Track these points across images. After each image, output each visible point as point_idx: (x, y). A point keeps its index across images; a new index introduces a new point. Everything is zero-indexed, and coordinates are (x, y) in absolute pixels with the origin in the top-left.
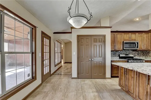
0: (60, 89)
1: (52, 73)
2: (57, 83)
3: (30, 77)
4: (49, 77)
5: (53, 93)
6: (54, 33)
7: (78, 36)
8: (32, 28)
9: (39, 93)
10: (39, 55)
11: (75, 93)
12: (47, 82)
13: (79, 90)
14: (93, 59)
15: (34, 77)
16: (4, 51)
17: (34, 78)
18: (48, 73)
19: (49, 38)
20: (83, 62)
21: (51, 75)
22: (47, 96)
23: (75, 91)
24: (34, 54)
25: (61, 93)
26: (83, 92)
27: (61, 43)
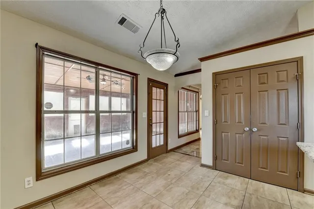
0: (167, 175)
1: (170, 148)
2: (170, 166)
3: (130, 145)
4: (163, 153)
5: (153, 177)
6: (177, 75)
7: (215, 75)
8: (133, 77)
9: (137, 172)
10: (143, 115)
11: (187, 191)
12: (156, 161)
13: (198, 189)
14: (255, 129)
15: (134, 147)
16: (100, 110)
17: (134, 149)
18: (160, 146)
19: (164, 86)
20: (227, 134)
21: (168, 152)
22: (143, 178)
23: (190, 189)
24: (135, 113)
25: (165, 182)
26: (204, 195)
27: (198, 92)
